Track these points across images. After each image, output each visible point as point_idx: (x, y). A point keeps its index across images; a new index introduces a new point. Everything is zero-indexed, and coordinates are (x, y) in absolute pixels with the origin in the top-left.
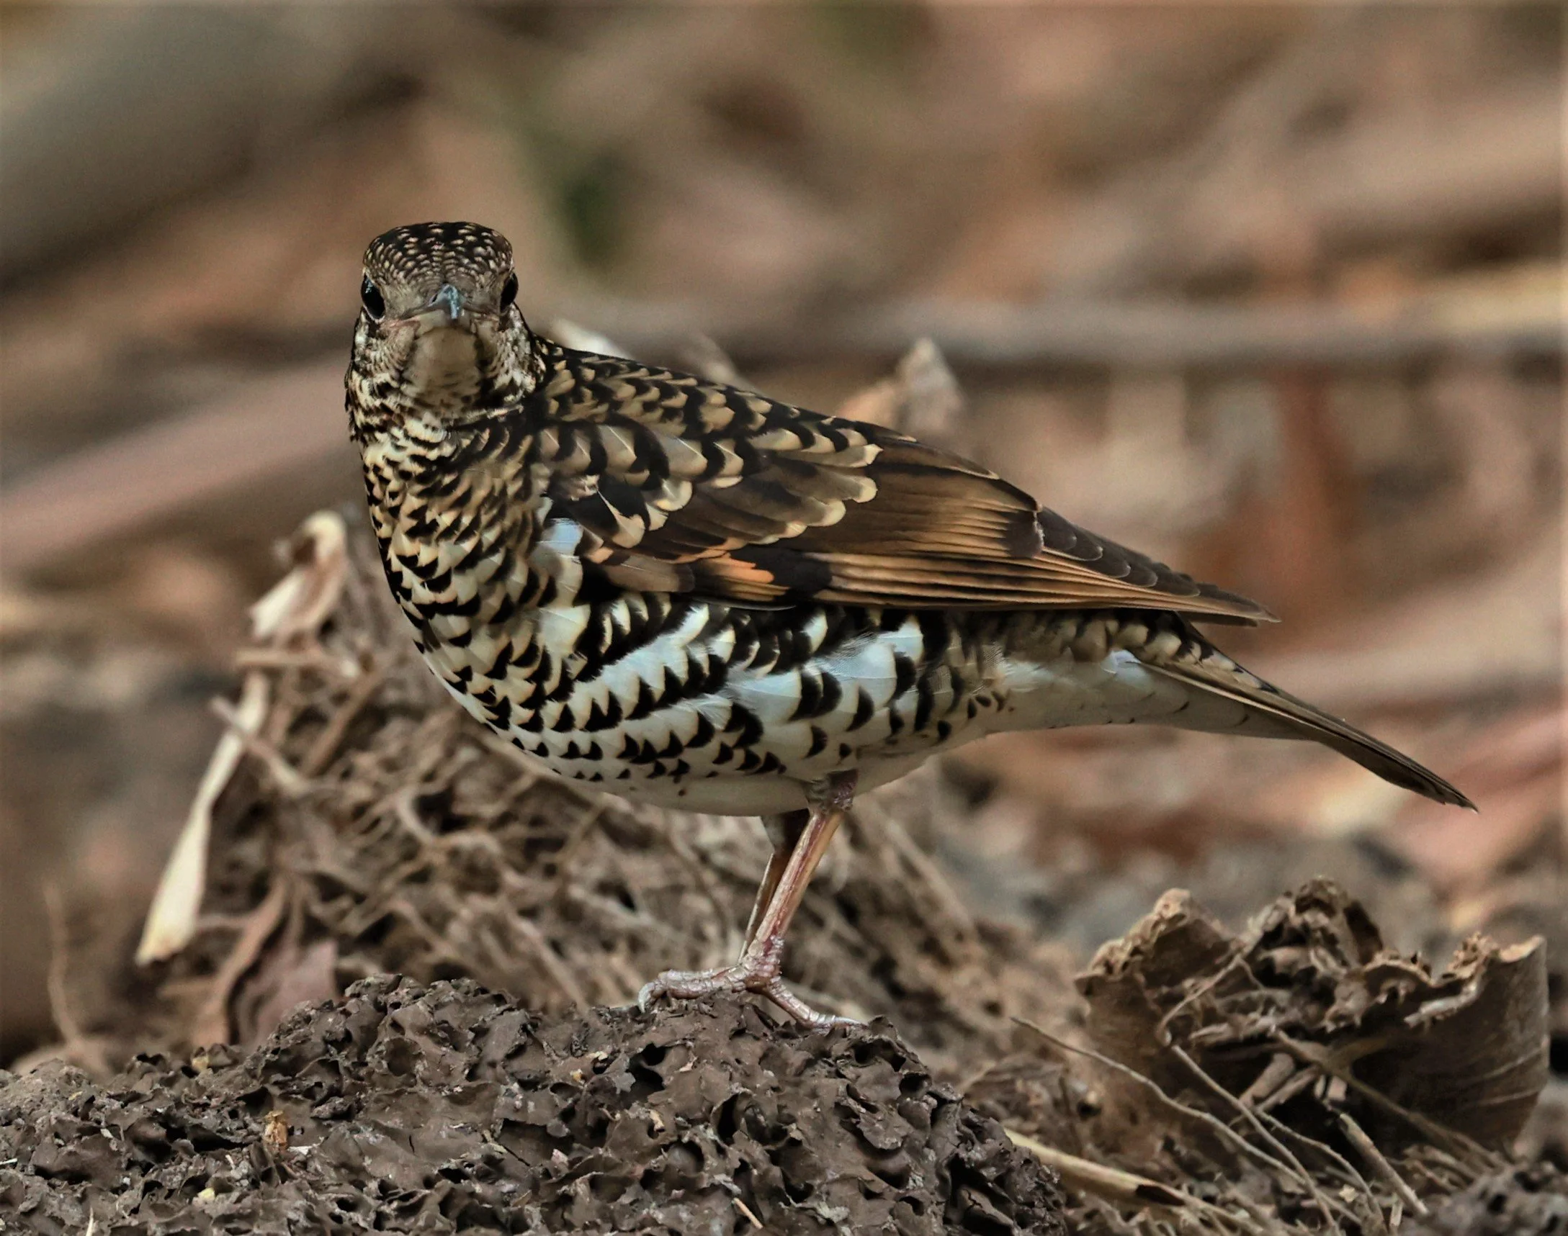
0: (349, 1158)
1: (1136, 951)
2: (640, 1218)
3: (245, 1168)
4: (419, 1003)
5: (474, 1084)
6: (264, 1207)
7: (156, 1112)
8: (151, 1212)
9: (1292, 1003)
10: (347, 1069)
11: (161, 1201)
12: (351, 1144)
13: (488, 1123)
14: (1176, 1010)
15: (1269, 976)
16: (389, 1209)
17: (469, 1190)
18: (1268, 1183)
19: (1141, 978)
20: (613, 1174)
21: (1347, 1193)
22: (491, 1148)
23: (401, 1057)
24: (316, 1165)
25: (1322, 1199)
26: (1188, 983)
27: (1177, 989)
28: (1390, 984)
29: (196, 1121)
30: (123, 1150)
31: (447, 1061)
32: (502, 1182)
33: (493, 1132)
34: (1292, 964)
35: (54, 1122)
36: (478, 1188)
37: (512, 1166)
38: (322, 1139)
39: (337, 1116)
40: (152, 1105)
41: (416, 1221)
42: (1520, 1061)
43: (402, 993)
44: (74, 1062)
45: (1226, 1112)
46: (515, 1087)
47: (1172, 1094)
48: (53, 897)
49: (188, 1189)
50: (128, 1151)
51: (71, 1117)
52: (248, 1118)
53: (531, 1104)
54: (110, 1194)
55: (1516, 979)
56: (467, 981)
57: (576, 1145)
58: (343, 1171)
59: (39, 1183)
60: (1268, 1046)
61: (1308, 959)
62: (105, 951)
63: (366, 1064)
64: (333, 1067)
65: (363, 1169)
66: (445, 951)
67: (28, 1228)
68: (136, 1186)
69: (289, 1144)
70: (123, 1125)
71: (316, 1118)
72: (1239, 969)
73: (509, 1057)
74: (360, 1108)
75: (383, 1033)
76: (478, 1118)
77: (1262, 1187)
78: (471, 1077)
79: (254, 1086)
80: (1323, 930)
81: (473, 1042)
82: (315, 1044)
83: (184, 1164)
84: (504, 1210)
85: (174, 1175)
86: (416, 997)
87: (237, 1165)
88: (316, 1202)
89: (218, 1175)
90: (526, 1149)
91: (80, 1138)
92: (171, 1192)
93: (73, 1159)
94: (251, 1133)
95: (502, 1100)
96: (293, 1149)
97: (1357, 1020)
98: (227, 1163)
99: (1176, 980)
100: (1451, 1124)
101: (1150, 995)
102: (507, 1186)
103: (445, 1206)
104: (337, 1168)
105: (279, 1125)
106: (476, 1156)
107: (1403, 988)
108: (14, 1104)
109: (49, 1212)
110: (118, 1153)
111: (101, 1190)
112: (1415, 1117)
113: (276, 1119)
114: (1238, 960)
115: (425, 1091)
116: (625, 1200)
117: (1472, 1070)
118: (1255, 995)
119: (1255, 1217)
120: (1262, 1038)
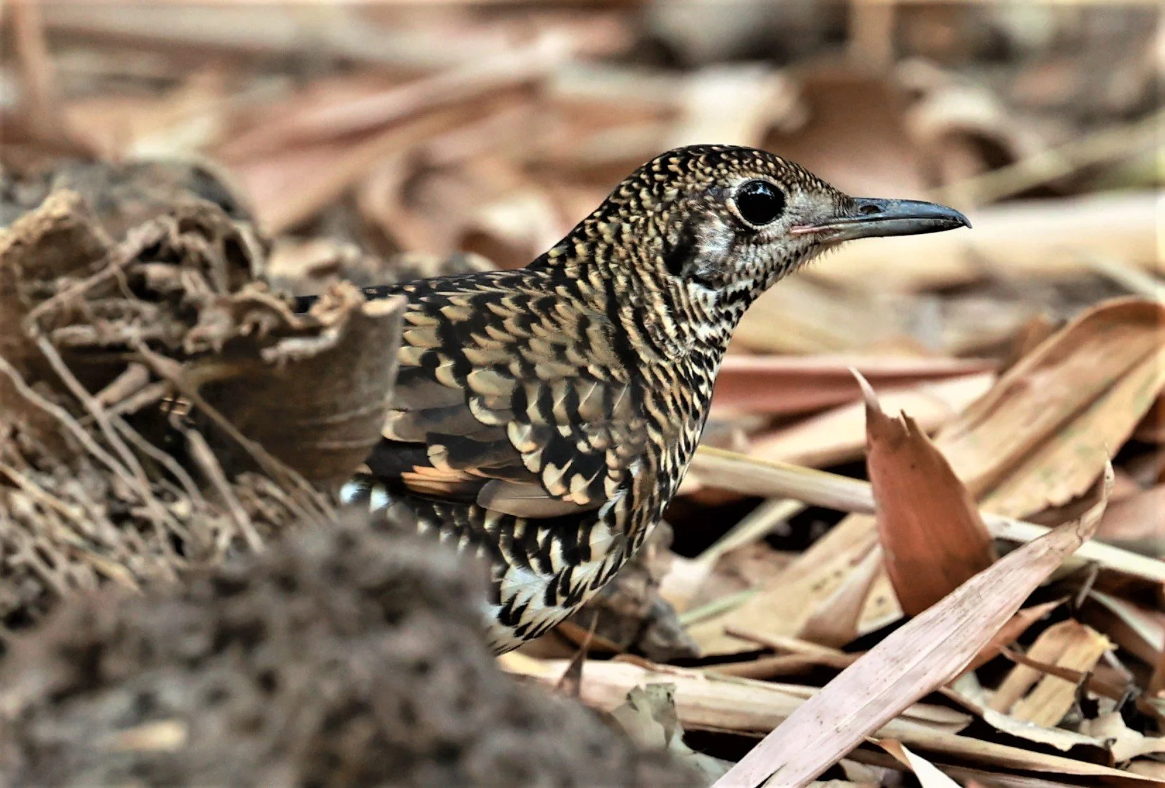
1: (18, 243)
9: (158, 318)
14: (46, 306)
15: (141, 289)
18: (102, 486)
19: (17, 270)
21: (182, 508)
25: (154, 510)
26: (61, 282)
27: (49, 286)
28: (254, 316)
34: (163, 282)
42: (363, 411)
45: (77, 409)
47: (30, 382)
55: (374, 333)
60: (126, 356)
61: (179, 278)
72: (113, 278)
77: (96, 488)
80: (201, 255)
97: (217, 346)
99: (50, 276)
100: (286, 460)
101: (25, 289)
107: (267, 322)
112: (253, 447)
114: (114, 269)
117: (315, 412)
118: (123, 304)
119: (88, 515)
120: (122, 347)
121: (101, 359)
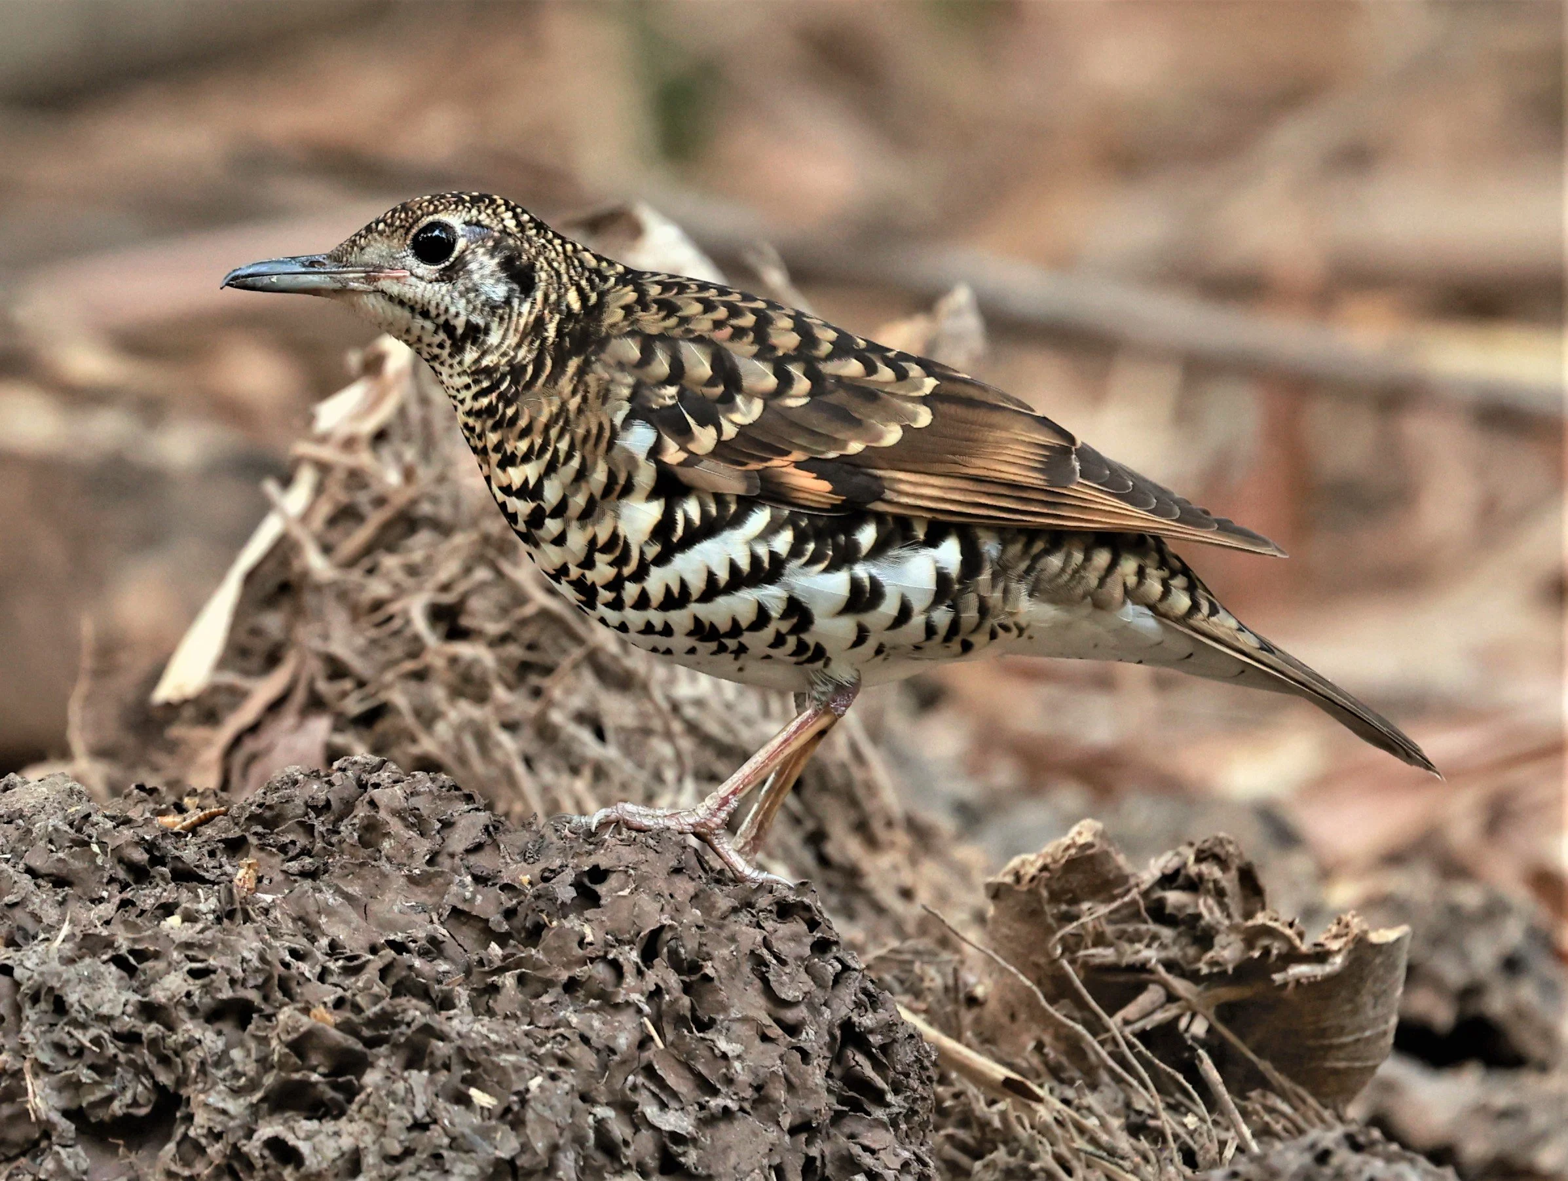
0: (307, 913)
1: (1044, 868)
2: (556, 1018)
3: (213, 903)
4: (397, 787)
5: (431, 870)
6: (223, 942)
7: (143, 839)
8: (121, 927)
9: (1174, 942)
10: (321, 833)
11: (132, 918)
12: (311, 900)
13: (437, 907)
14: (1070, 928)
15: (1159, 913)
16: (334, 966)
17: (410, 964)
18: (1121, 1097)
19: (1045, 893)
20: (539, 974)
21: (1191, 1121)
22: (436, 930)
23: (371, 832)
24: (276, 913)
25: (1167, 1121)
26: (1085, 906)
27: (1074, 909)
28: (1266, 942)
29: (177, 853)
30: (108, 866)
31: (413, 844)
32: (439, 961)
33: (440, 916)
34: (1181, 908)
35: (50, 829)
36: (418, 963)
37: (451, 948)
38: (287, 891)
39: (304, 874)
40: (140, 831)
41: (357, 981)
42: (1368, 1033)
43: (384, 776)
44: (78, 779)
45: (1096, 1027)
46: (468, 879)
47: (1051, 1000)
48: (87, 628)
49: (159, 912)
50: (111, 868)
51: (67, 828)
52: (224, 860)
53: (479, 897)
54: (88, 903)
55: (1378, 960)
56: (443, 777)
57: (512, 942)
58: (300, 923)
59: (26, 881)
60: (1145, 976)
61: (1197, 906)
62: (125, 684)
63: (339, 833)
64: (309, 830)
65: (319, 926)
66: (428, 745)
67: (9, 919)
68: (113, 900)
69: (257, 890)
70: (111, 844)
71: (284, 872)
72: (1134, 902)
73: (468, 851)
74: (326, 871)
75: (360, 807)
76: (429, 901)
77: (1115, 1101)
78: (431, 862)
79: (235, 833)
80: (1215, 882)
81: (438, 832)
82: (297, 806)
83: (159, 890)
84: (437, 987)
85: (148, 898)
86: (396, 782)
87: (206, 900)
88: (270, 947)
89: (188, 905)
90: (467, 936)
91: (71, 847)
92: (143, 912)
93: (61, 865)
94: (225, 874)
95: (454, 888)
96: (259, 895)
97: (1230, 970)
98: (197, 896)
99: (1075, 901)
100: (1294, 1077)
101: (1050, 910)
102: (444, 967)
103: (384, 973)
104: (295, 920)
105: (251, 871)
106: (421, 934)
107: (1276, 947)
108: (18, 806)
109: (31, 908)
110: (102, 868)
111: (80, 898)
112: (1265, 1066)
113: (249, 866)
114: (1134, 893)
115: (386, 867)
116: (546, 999)
117: (1323, 1033)
118: (1143, 927)
119: (1104, 1125)
120: (1143, 968)
121: (1122, 978)
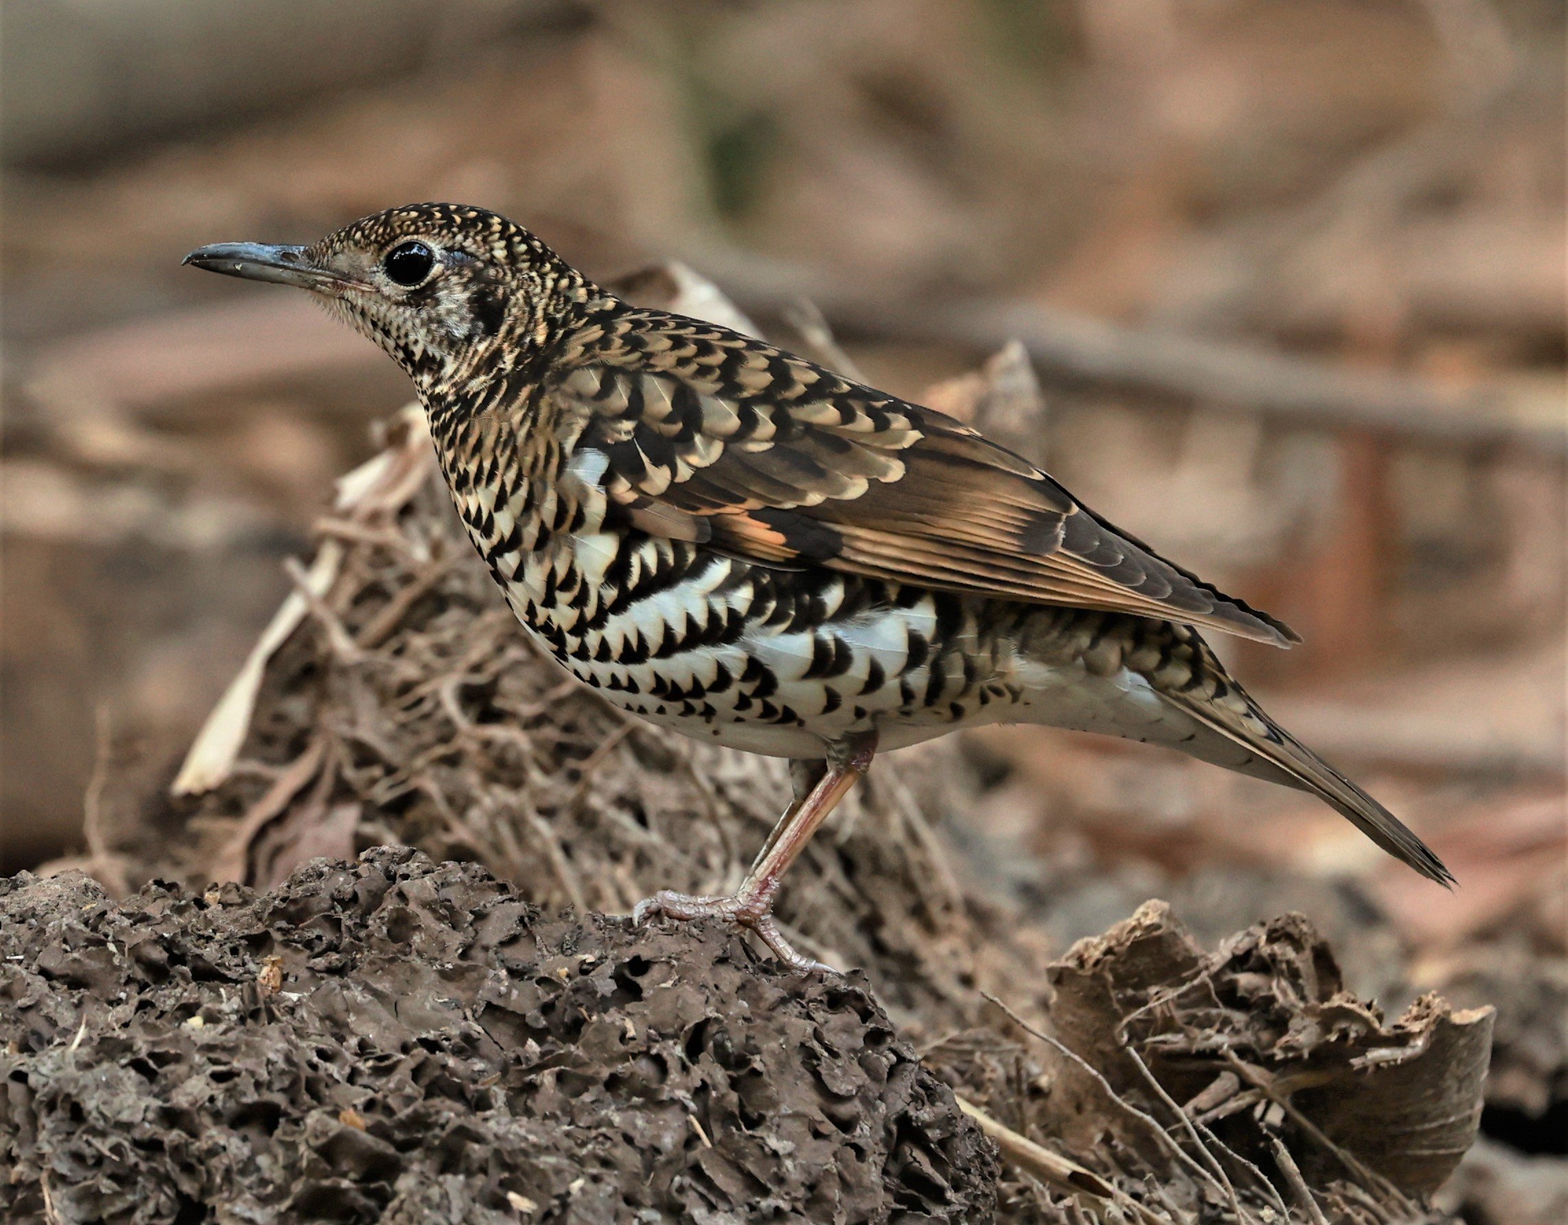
0: (335, 1011)
1: (1109, 951)
2: (596, 1118)
3: (235, 1003)
4: (427, 878)
5: (464, 964)
6: (248, 1044)
7: (162, 936)
8: (140, 1029)
9: (1247, 1027)
10: (348, 928)
11: (152, 1020)
12: (339, 998)
13: (471, 1003)
14: (1138, 1014)
15: (1230, 996)
16: (365, 1066)
17: (443, 1063)
18: (1194, 1189)
19: (1110, 977)
20: (579, 1071)
21: (1267, 1213)
22: (470, 1027)
23: (401, 926)
24: (302, 1012)
25: (1242, 1214)
26: (1153, 990)
27: (1141, 994)
28: (1343, 1025)
29: (198, 951)
30: (125, 965)
31: (444, 937)
32: (475, 1060)
33: (474, 1012)
34: (1253, 991)
35: (64, 928)
36: (451, 1062)
37: (486, 1046)
38: (313, 989)
39: (331, 971)
40: (159, 929)
41: (388, 1082)
42: (1452, 1119)
43: (413, 866)
44: (95, 876)
45: (1167, 1118)
46: (503, 973)
47: (1119, 1090)
48: (105, 716)
49: (178, 1014)
50: (129, 968)
51: (82, 927)
52: (247, 957)
53: (515, 993)
54: (105, 1005)
55: (1462, 1042)
56: (476, 866)
57: (550, 1038)
58: (328, 1022)
59: (40, 983)
60: (1217, 1063)
61: (1270, 988)
62: (143, 777)
63: (367, 927)
64: (336, 924)
65: (347, 1025)
66: (461, 834)
67: (22, 1022)
68: (131, 1002)
69: (281, 988)
70: (129, 942)
71: (310, 969)
72: (1204, 985)
73: (502, 944)
74: (353, 968)
75: (389, 900)
76: (463, 996)
77: (1188, 1194)
78: (464, 956)
79: (258, 929)
80: (1288, 962)
81: (471, 924)
82: (323, 899)
83: (179, 990)
84: (472, 1087)
85: (168, 997)
86: (425, 872)
87: (229, 999)
88: (297, 1047)
89: (210, 1005)
90: (503, 1033)
91: (86, 947)
92: (163, 1013)
93: (76, 966)
94: (248, 972)
95: (488, 983)
96: (284, 993)
97: (1306, 1055)
98: (220, 996)
99: (1142, 985)
100: (1377, 1167)
101: (1116, 995)
102: (479, 1065)
103: (416, 1073)
104: (322, 1019)
105: (275, 969)
106: (454, 1032)
107: (1354, 1030)
108: (30, 904)
109: (45, 1011)
110: (118, 969)
111: (97, 999)
112: (1344, 1154)
113: (274, 963)
114: (1204, 976)
115: (417, 962)
116: (587, 1097)
117: (1405, 1119)
118: (1214, 1011)
119: (1176, 1219)
120: (1214, 1053)
121: (1194, 1065)
